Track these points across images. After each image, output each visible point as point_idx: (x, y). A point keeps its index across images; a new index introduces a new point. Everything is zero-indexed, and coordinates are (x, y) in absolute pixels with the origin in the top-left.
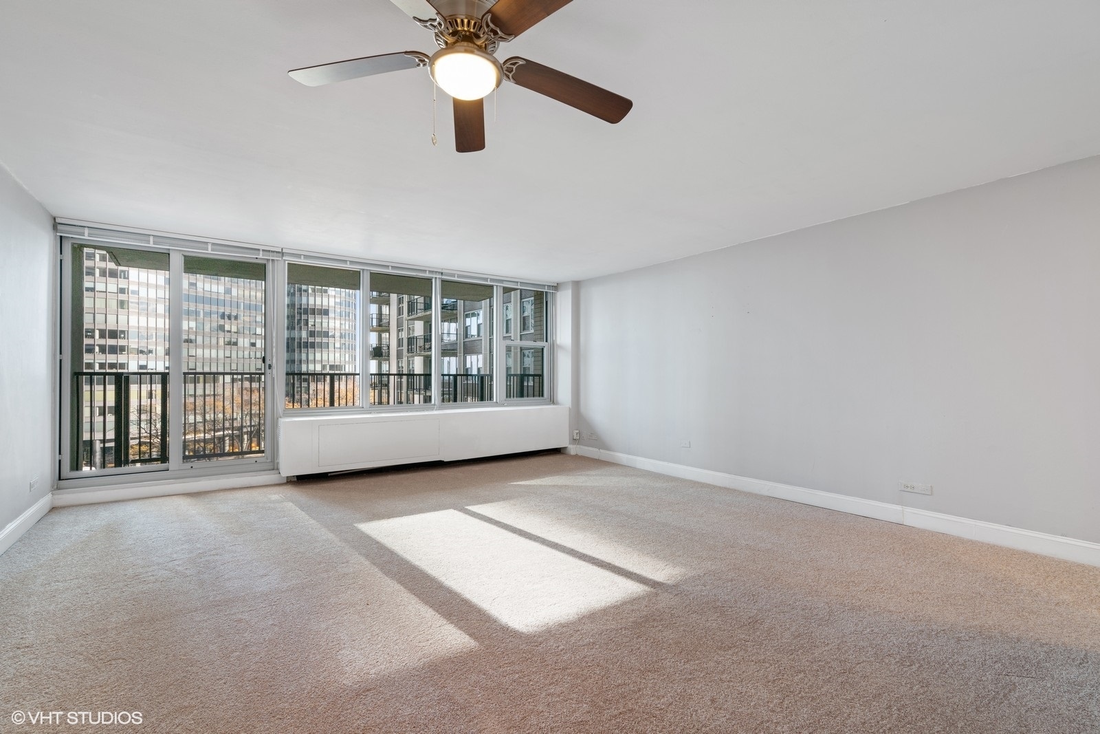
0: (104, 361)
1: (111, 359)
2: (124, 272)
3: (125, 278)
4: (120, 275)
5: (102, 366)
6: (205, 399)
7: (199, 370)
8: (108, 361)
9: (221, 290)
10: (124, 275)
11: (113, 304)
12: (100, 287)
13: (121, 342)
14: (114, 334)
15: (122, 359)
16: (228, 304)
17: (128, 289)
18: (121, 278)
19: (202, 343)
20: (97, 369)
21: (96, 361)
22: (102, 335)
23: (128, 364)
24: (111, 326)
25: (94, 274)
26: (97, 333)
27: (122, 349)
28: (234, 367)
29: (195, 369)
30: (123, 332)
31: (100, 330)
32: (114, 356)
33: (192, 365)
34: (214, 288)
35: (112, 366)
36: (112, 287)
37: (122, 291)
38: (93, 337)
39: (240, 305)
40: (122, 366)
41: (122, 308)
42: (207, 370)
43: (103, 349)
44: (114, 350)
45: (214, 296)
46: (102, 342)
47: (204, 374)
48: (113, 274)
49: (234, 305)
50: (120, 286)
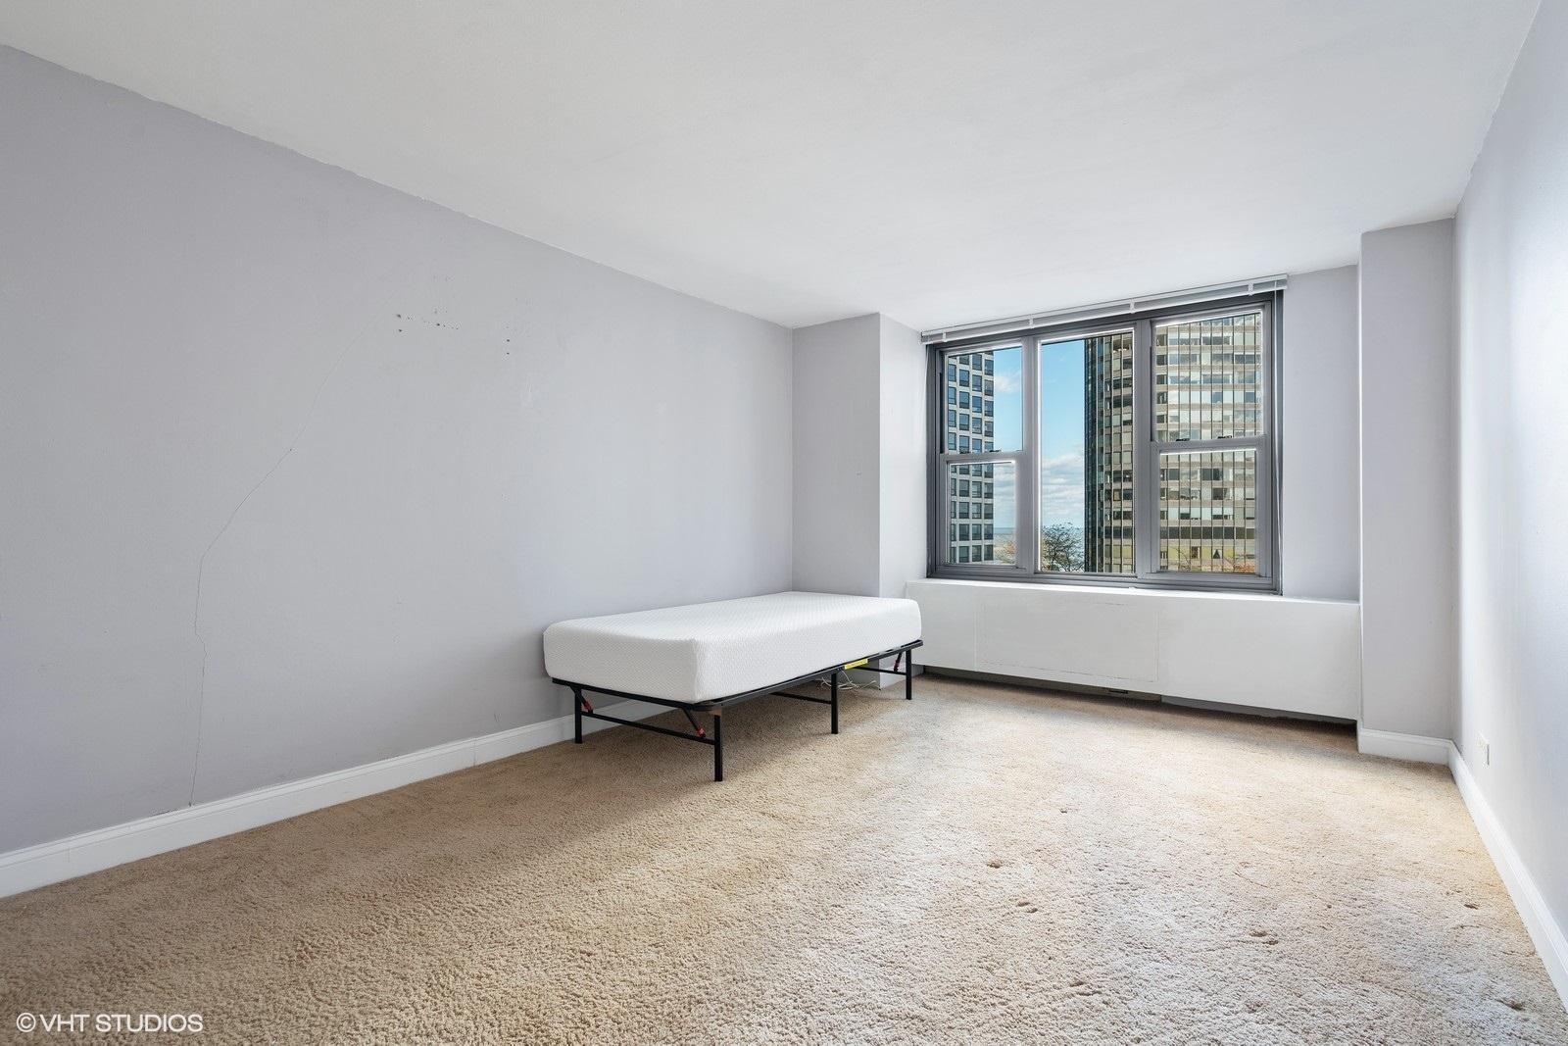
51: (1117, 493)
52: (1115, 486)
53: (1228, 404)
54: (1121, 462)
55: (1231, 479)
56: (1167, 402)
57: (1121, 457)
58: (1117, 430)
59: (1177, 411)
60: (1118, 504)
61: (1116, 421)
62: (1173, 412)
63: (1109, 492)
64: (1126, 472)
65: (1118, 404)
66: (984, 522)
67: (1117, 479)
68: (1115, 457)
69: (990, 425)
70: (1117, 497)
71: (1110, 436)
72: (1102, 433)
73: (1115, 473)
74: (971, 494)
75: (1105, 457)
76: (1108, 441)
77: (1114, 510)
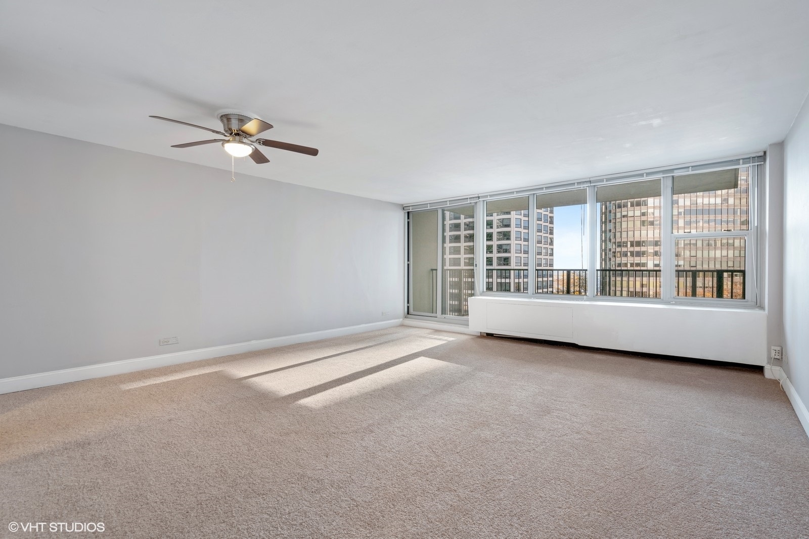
0: (633, 262)
1: (637, 260)
2: (644, 201)
3: (645, 205)
4: (643, 204)
5: (632, 265)
6: (704, 290)
7: (699, 267)
8: (635, 262)
9: (719, 201)
10: (645, 203)
11: (638, 223)
12: (631, 214)
13: (643, 249)
14: (639, 244)
15: (643, 260)
16: (724, 212)
17: (647, 212)
18: (643, 206)
19: (701, 246)
20: (629, 267)
21: (629, 262)
22: (632, 245)
23: (647, 263)
24: (637, 239)
25: (627, 206)
26: (629, 243)
27: (644, 253)
28: (730, 264)
29: (696, 267)
30: (643, 242)
31: (630, 242)
32: (639, 258)
33: (693, 264)
34: (712, 201)
35: (638, 265)
36: (638, 213)
37: (643, 214)
38: (626, 246)
39: (737, 212)
40: (644, 265)
41: (644, 226)
42: (706, 267)
43: (632, 254)
44: (639, 254)
45: (712, 207)
46: (632, 249)
47: (704, 271)
48: (638, 204)
49: (731, 211)
50: (642, 211)
51: (619, 253)
52: (618, 249)
53: (681, 206)
54: (621, 237)
55: (683, 246)
56: (647, 205)
57: (621, 234)
58: (619, 220)
59: (653, 209)
60: (619, 259)
61: (618, 215)
62: (650, 211)
63: (614, 252)
64: (624, 243)
65: (620, 207)
66: (549, 257)
67: (619, 246)
68: (618, 235)
69: (551, 218)
70: (619, 255)
71: (615, 223)
72: (610, 221)
73: (618, 243)
74: (543, 254)
75: (612, 234)
76: (614, 226)
77: (617, 262)
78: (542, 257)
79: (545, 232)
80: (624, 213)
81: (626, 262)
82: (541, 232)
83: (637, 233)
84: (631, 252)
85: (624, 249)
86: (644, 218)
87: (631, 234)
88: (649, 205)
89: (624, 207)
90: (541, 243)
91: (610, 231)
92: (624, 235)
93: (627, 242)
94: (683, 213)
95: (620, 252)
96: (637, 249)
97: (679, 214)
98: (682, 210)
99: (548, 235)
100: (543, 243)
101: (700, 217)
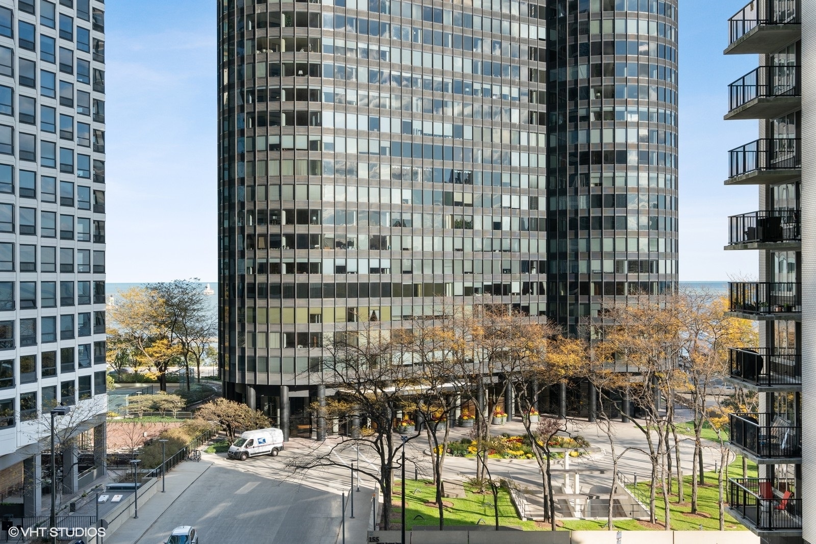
0: (292, 262)
1: (301, 256)
3: (316, 125)
4: (312, 119)
5: (290, 269)
8: (297, 262)
10: (316, 118)
11: (303, 167)
12: (287, 142)
13: (313, 229)
14: (304, 216)
15: (314, 256)
16: (458, 154)
17: (321, 141)
18: (311, 125)
19: (420, 227)
21: (283, 262)
22: (290, 221)
23: (321, 263)
24: (300, 205)
25: (279, 122)
26: (284, 215)
27: (315, 240)
30: (315, 212)
31: (286, 210)
32: (304, 252)
35: (302, 267)
36: (302, 143)
37: (313, 145)
38: (278, 222)
39: (477, 155)
40: (315, 268)
41: (314, 174)
43: (291, 241)
44: (304, 242)
45: (438, 142)
46: (289, 229)
48: (303, 119)
49: (468, 155)
50: (311, 138)
51: (262, 240)
52: (260, 229)
53: (385, 133)
54: (266, 198)
55: (388, 225)
56: (321, 125)
57: (266, 192)
58: (262, 156)
59: (332, 137)
60: (263, 253)
61: (260, 143)
62: (327, 139)
63: (251, 237)
64: (272, 212)
65: (263, 123)
67: (263, 220)
68: (260, 191)
71: (253, 162)
72: (242, 158)
73: (261, 212)
74: (76, 236)
75: (246, 190)
76: (250, 170)
77: (258, 261)
78: (74, 244)
79: (81, 173)
80: (273, 140)
81: (278, 261)
82: (72, 172)
83: (301, 190)
84: (287, 236)
85: (273, 229)
86: (314, 155)
87: (287, 190)
88: (323, 126)
89: (272, 123)
90: (73, 206)
91: (242, 181)
92: (273, 192)
93: (280, 211)
94: (388, 150)
95: (265, 236)
96: (301, 229)
97: (382, 150)
98: (386, 144)
99: (90, 183)
100: (76, 203)
101: (417, 161)
